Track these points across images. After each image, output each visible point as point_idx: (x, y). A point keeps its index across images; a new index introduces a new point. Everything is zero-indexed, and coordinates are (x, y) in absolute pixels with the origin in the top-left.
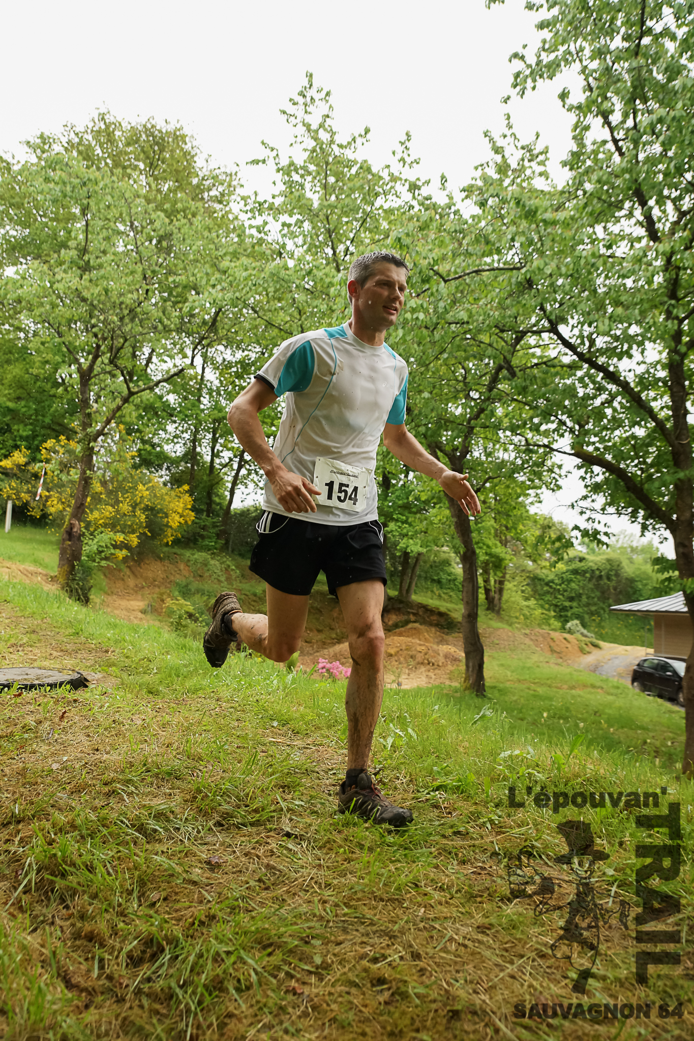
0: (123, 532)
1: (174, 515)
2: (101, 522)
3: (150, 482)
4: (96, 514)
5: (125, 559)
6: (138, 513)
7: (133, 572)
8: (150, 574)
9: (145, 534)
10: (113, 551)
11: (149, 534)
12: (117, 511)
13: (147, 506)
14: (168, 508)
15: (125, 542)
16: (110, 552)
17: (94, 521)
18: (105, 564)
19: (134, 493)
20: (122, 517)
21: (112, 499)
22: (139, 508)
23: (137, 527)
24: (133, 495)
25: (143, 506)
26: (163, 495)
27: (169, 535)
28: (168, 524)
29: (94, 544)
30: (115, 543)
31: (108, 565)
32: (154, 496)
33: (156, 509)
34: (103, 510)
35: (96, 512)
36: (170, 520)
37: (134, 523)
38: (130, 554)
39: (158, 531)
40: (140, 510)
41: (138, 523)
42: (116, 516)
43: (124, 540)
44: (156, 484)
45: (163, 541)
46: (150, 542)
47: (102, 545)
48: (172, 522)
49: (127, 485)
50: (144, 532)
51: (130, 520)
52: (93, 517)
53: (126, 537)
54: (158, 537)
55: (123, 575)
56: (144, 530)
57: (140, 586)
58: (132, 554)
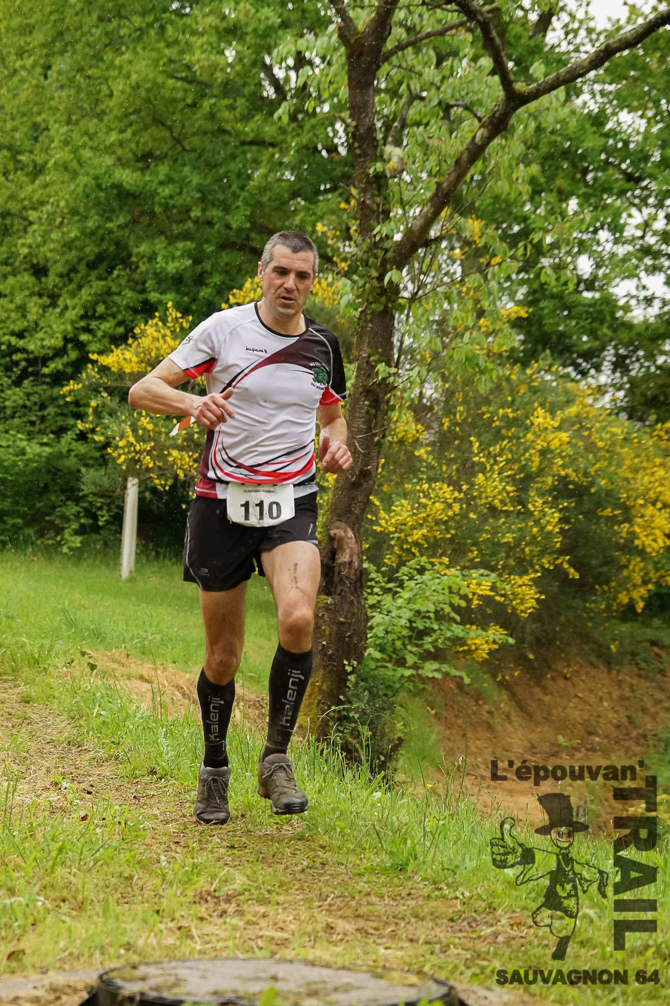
0: (493, 569)
1: (650, 510)
2: (417, 535)
3: (569, 402)
4: (403, 510)
5: (498, 655)
6: (536, 503)
7: (520, 705)
8: (575, 711)
9: (558, 573)
10: (458, 630)
11: (574, 574)
12: (469, 501)
13: (564, 480)
14: (632, 489)
15: (498, 598)
16: (449, 634)
17: (397, 535)
18: (436, 670)
19: (519, 438)
20: (484, 519)
21: (452, 460)
22: (537, 489)
23: (531, 551)
24: (518, 445)
25: (550, 480)
26: (613, 444)
27: (637, 578)
28: (633, 542)
29: (400, 608)
30: (463, 604)
31: (447, 674)
32: (586, 449)
33: (593, 490)
34: (425, 496)
35: (402, 506)
36: (637, 530)
37: (523, 538)
38: (511, 641)
39: (602, 566)
40: (541, 494)
41: (534, 537)
42: (464, 516)
43: (492, 594)
44: (588, 413)
45: (615, 599)
46: (577, 602)
47: (424, 609)
48: (647, 536)
49: (498, 414)
50: (556, 566)
51: (509, 530)
52: (393, 521)
53: (498, 585)
54: (601, 586)
55: (489, 712)
56: (558, 562)
57: (545, 747)
58: (520, 641)
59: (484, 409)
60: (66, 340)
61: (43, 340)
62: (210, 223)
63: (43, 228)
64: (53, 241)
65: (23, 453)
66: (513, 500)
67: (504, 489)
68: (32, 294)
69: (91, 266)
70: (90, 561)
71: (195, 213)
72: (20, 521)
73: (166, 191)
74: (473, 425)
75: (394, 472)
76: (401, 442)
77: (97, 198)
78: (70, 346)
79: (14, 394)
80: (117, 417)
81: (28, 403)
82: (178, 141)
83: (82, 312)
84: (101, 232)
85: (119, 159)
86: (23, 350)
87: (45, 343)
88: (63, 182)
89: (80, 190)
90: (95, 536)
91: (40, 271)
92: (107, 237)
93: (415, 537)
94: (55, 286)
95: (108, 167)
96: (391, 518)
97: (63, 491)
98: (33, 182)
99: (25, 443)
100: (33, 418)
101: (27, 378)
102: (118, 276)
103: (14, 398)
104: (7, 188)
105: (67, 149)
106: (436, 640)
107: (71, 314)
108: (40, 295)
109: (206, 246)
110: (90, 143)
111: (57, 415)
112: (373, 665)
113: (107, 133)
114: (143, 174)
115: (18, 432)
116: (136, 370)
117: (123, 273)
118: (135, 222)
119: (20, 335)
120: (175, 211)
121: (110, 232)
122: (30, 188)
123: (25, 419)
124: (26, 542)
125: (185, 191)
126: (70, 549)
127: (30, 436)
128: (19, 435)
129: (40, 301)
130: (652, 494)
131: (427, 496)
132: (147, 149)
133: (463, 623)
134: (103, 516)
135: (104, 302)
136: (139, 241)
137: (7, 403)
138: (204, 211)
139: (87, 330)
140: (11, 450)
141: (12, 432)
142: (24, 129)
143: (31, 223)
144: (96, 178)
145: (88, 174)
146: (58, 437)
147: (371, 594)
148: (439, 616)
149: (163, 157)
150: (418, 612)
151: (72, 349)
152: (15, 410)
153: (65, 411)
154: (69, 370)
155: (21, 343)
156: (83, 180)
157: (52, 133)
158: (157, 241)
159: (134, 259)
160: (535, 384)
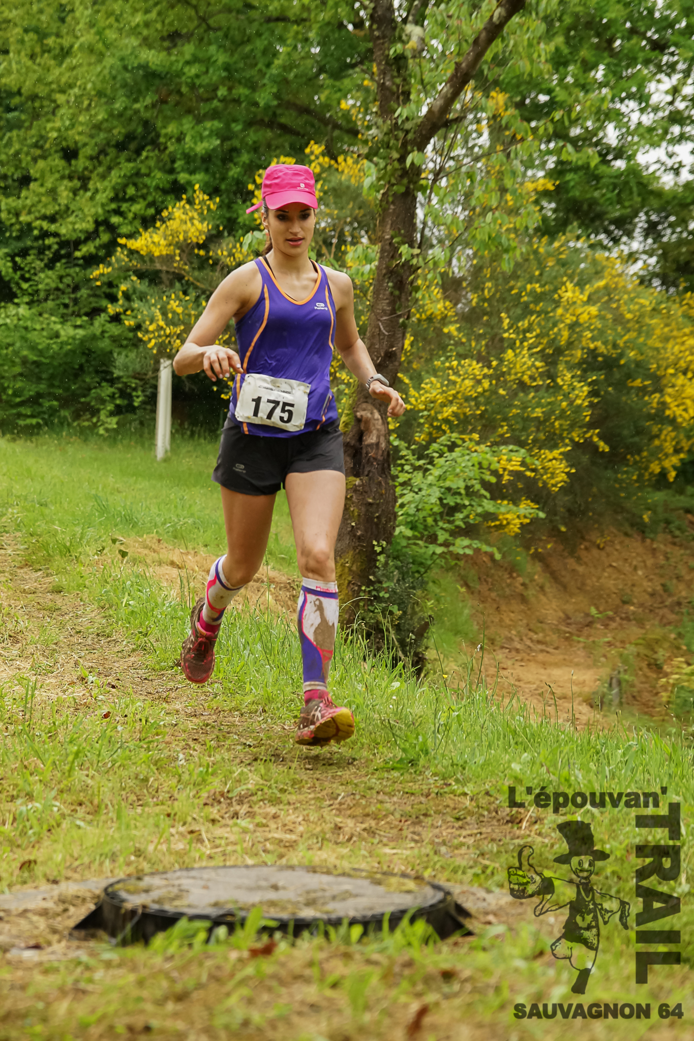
0: (522, 444)
1: (681, 380)
2: (448, 412)
3: (598, 273)
4: (432, 389)
5: (529, 530)
6: (565, 377)
7: (554, 576)
8: (610, 582)
9: (588, 447)
10: (489, 506)
11: (603, 447)
12: (498, 377)
13: (593, 353)
14: (663, 359)
15: (528, 473)
16: (479, 510)
17: (425, 413)
18: (468, 547)
19: (547, 313)
20: (514, 395)
21: (480, 335)
22: (567, 362)
23: (561, 425)
24: (547, 319)
25: (579, 354)
26: (642, 315)
27: (669, 447)
28: (664, 412)
29: (430, 485)
30: (493, 480)
31: (477, 551)
32: (615, 320)
33: (622, 362)
34: (454, 374)
35: (432, 383)
36: (668, 400)
37: (552, 412)
38: (542, 515)
39: (632, 436)
40: (570, 368)
41: (563, 411)
42: (495, 392)
43: (522, 469)
44: (616, 283)
45: (647, 468)
46: (609, 473)
47: (454, 486)
48: (678, 406)
49: (525, 289)
50: (586, 440)
51: (539, 405)
52: (423, 398)
53: (528, 460)
54: (633, 455)
55: (523, 584)
56: (588, 435)
57: (579, 617)
58: (552, 513)
59: (512, 283)
60: (97, 223)
61: (74, 223)
62: (237, 101)
63: (71, 111)
64: (81, 124)
65: (57, 335)
66: (541, 375)
67: (533, 365)
68: (63, 178)
69: (121, 146)
70: (125, 442)
71: (222, 92)
72: (55, 403)
73: (193, 70)
74: (503, 300)
75: (424, 349)
76: (430, 319)
77: (124, 79)
78: (101, 228)
79: (47, 277)
80: (147, 301)
81: (61, 286)
82: (203, 19)
83: (112, 195)
84: (129, 112)
85: (145, 39)
86: (56, 235)
87: (77, 226)
88: (90, 64)
89: (106, 72)
90: (131, 417)
91: (70, 154)
92: (134, 118)
93: (445, 415)
94: (86, 168)
95: (134, 48)
96: (421, 395)
97: (97, 372)
98: (60, 64)
99: (59, 326)
100: (67, 301)
101: (59, 260)
102: (147, 158)
103: (47, 281)
104: (35, 71)
105: (93, 31)
106: (468, 516)
107: (102, 197)
108: (70, 178)
109: (233, 125)
110: (116, 25)
111: (89, 296)
112: (404, 543)
113: (133, 14)
114: (169, 54)
115: (52, 315)
116: (164, 253)
117: (151, 154)
118: (164, 101)
119: (52, 219)
120: (201, 90)
121: (137, 112)
122: (57, 72)
123: (58, 302)
124: (61, 424)
125: (211, 71)
126: (107, 430)
127: (64, 319)
128: (53, 318)
129: (70, 184)
130: (682, 364)
131: (456, 373)
132: (173, 29)
133: (493, 498)
134: (138, 397)
135: (135, 185)
136: (167, 120)
137: (40, 286)
138: (230, 89)
139: (118, 212)
140: (45, 333)
141: (46, 316)
142: (50, 11)
143: (58, 106)
144: (122, 59)
145: (113, 55)
146: (92, 319)
147: (402, 471)
148: (469, 492)
149: (189, 37)
150: (449, 489)
151: (104, 231)
152: (48, 292)
153: (98, 292)
154: (102, 253)
155: (53, 228)
156: (109, 61)
157: (77, 14)
158: (184, 121)
159: (162, 140)
160: (563, 256)
